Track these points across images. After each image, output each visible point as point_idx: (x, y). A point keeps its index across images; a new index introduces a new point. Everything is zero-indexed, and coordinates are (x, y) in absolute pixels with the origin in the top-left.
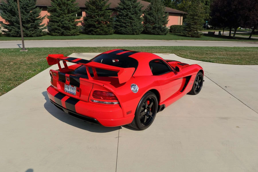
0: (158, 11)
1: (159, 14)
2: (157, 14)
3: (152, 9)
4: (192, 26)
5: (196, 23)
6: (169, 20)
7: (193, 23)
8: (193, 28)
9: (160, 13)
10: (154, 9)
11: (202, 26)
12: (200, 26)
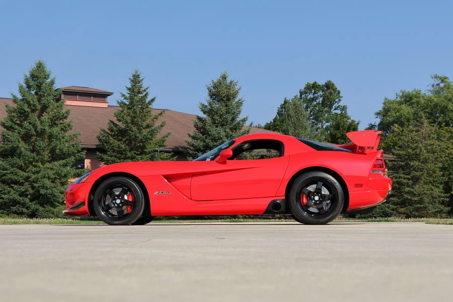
4: (407, 189)
5: (416, 180)
7: (409, 179)
8: (409, 193)
11: (437, 187)
12: (433, 188)
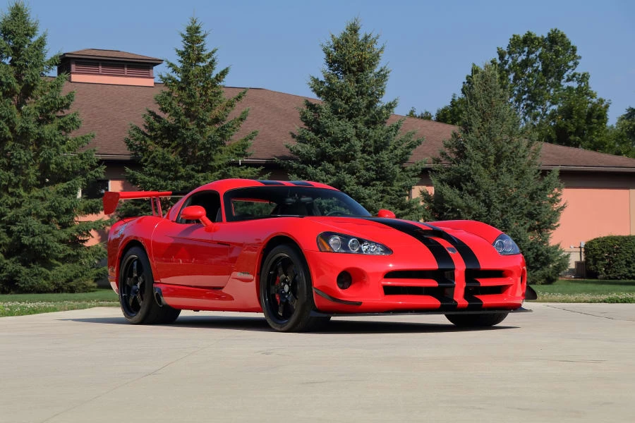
0: (498, 160)
1: (506, 178)
2: (495, 177)
3: (466, 157)
6: (562, 208)
9: (509, 171)
10: (479, 156)
